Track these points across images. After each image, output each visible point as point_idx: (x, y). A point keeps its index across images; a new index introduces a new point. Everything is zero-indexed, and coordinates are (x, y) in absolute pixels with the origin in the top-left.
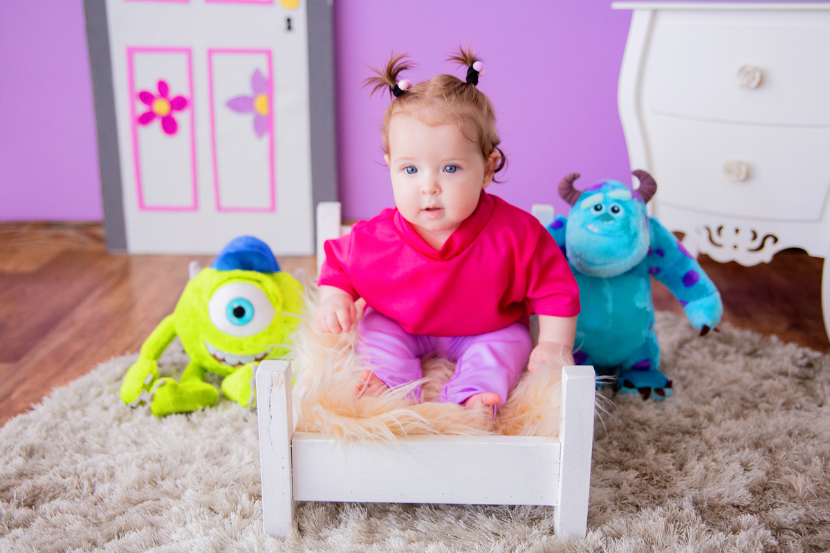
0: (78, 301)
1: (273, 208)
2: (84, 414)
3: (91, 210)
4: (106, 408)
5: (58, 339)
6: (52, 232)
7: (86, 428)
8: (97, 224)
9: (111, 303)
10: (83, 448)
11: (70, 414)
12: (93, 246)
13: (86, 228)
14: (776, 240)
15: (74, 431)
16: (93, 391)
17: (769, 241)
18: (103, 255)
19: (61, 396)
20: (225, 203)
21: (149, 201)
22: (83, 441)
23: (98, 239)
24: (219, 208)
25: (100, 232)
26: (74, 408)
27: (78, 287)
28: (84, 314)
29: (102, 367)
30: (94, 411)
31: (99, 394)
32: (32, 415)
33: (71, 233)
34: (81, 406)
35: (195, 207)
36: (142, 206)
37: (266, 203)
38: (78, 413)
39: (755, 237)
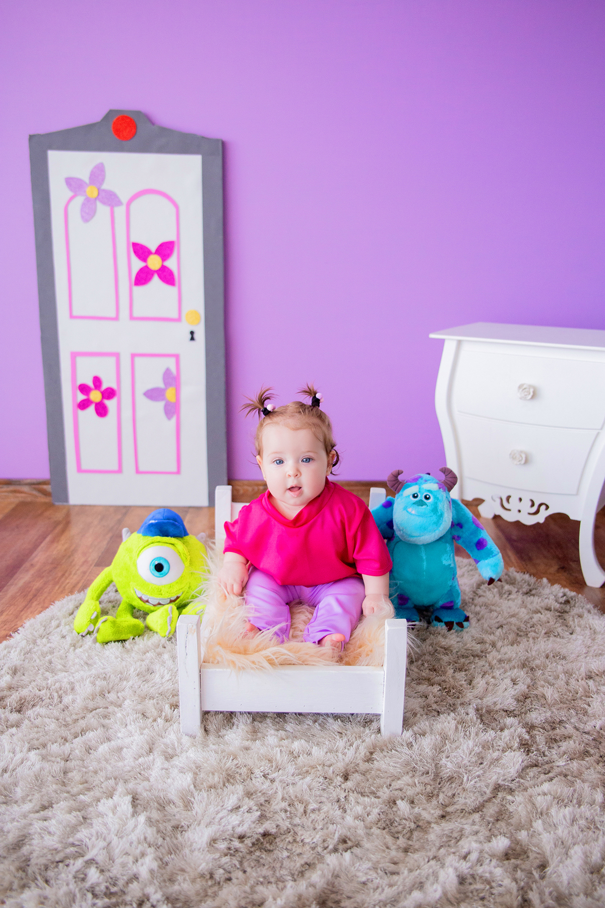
0: (36, 546)
1: (178, 472)
2: (49, 642)
3: (42, 472)
4: (64, 637)
5: (23, 578)
6: (12, 488)
7: (52, 652)
8: (45, 483)
9: (59, 548)
10: (50, 668)
11: (39, 641)
12: (43, 499)
13: (37, 485)
15: (44, 655)
16: (54, 623)
18: (50, 506)
19: (31, 625)
20: (143, 467)
21: (84, 466)
22: (50, 662)
23: (46, 494)
24: (138, 471)
25: (48, 488)
26: (41, 637)
27: (33, 534)
28: (40, 557)
29: (58, 604)
30: (55, 638)
31: (58, 626)
32: (11, 641)
33: (26, 489)
34: (46, 635)
35: (120, 471)
36: (79, 470)
37: (175, 469)
38: (45, 640)
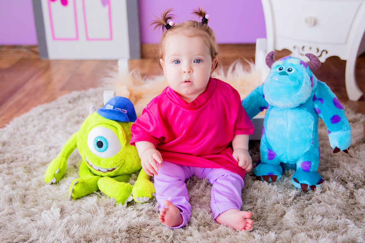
0: (27, 81)
1: (111, 38)
2: (26, 128)
3: (32, 40)
4: (34, 126)
5: (17, 97)
6: (16, 50)
7: (27, 134)
8: (35, 46)
9: (41, 81)
10: (25, 143)
11: (20, 129)
12: (34, 56)
13: (31, 48)
14: (327, 52)
15: (22, 135)
16: (30, 119)
17: (324, 53)
18: (39, 60)
19: (17, 121)
20: (90, 36)
21: (57, 35)
22: (25, 139)
23: (36, 53)
24: (88, 39)
25: (37, 50)
26: (22, 126)
27: (27, 74)
28: (29, 86)
29: (34, 109)
30: (30, 127)
31: (33, 120)
32: (5, 129)
33: (24, 50)
34: (25, 125)
35: (77, 38)
36: (54, 38)
37: (108, 36)
38: (24, 128)
39: (318, 50)
